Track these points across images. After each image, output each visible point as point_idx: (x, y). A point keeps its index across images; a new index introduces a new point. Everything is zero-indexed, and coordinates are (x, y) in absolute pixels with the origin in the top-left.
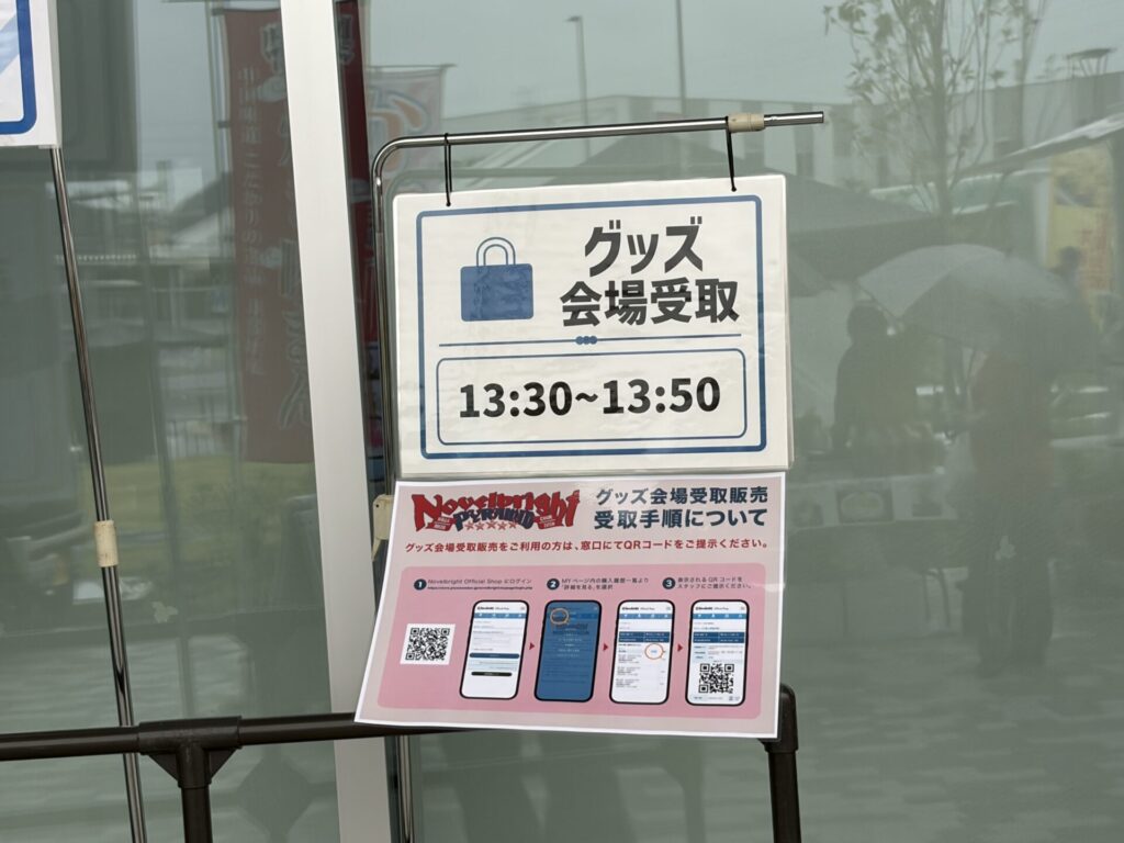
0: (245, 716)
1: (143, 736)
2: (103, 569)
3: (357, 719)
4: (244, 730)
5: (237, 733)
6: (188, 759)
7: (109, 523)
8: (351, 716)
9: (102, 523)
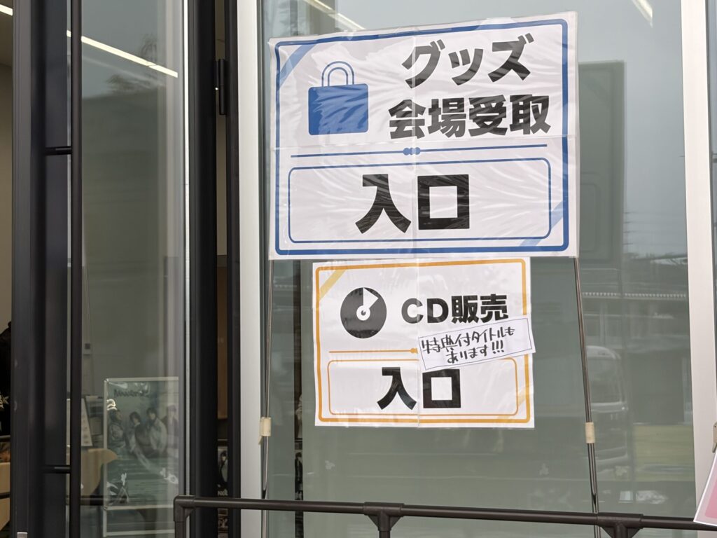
0: (645, 515)
1: (599, 518)
2: (588, 444)
3: (695, 521)
4: (643, 520)
5: (640, 521)
6: (618, 530)
7: (591, 424)
8: (692, 519)
9: (588, 423)
